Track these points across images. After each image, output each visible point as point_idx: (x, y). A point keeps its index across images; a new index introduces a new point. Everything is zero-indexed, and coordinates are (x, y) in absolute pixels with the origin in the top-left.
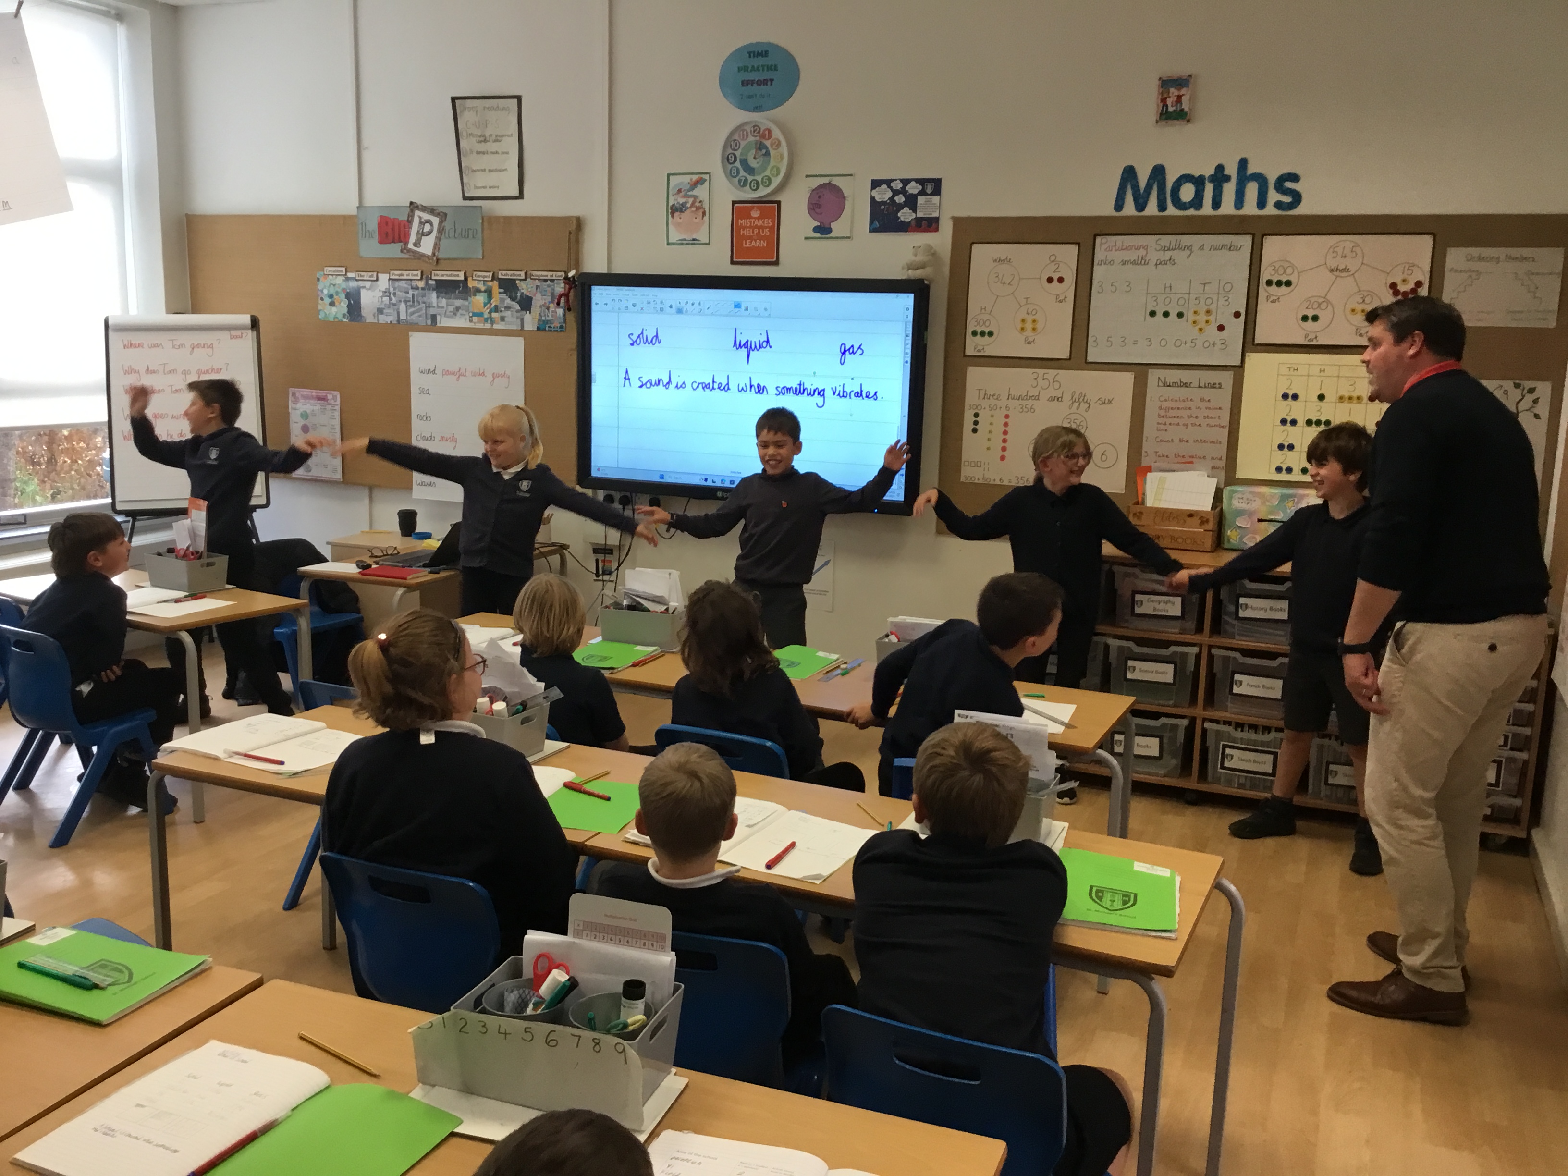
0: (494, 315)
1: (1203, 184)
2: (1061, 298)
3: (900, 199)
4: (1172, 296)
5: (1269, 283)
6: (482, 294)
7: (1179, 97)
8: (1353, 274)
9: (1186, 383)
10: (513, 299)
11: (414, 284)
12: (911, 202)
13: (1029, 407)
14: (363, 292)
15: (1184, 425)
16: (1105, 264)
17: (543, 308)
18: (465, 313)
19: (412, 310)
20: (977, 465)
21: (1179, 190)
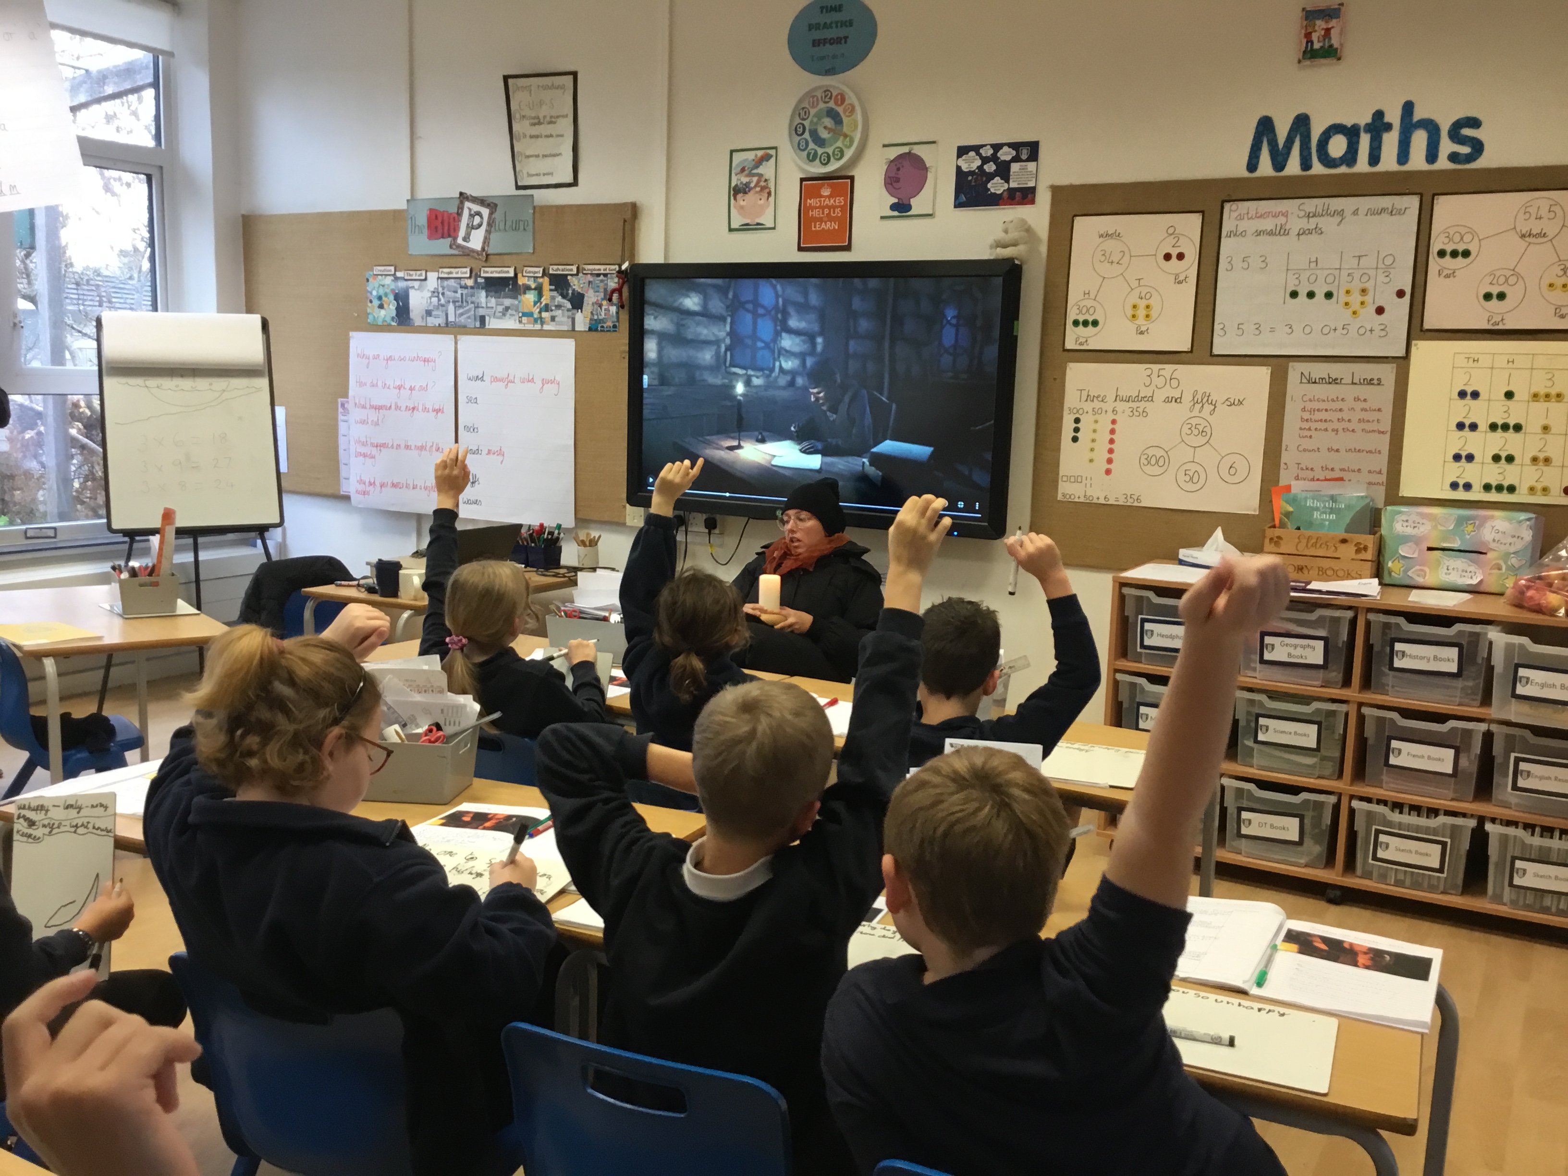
0: (545, 315)
1: (1358, 135)
2: (1182, 277)
3: (990, 167)
4: (1318, 272)
5: (1442, 254)
6: (533, 292)
7: (1328, 31)
8: (1551, 240)
9: (1336, 379)
10: (564, 297)
11: (463, 282)
12: (1003, 171)
13: (1141, 410)
14: (412, 293)
15: (1333, 430)
16: (1235, 235)
17: (595, 306)
18: (514, 313)
19: (461, 311)
20: (1077, 480)
21: (1327, 143)
